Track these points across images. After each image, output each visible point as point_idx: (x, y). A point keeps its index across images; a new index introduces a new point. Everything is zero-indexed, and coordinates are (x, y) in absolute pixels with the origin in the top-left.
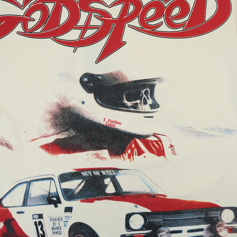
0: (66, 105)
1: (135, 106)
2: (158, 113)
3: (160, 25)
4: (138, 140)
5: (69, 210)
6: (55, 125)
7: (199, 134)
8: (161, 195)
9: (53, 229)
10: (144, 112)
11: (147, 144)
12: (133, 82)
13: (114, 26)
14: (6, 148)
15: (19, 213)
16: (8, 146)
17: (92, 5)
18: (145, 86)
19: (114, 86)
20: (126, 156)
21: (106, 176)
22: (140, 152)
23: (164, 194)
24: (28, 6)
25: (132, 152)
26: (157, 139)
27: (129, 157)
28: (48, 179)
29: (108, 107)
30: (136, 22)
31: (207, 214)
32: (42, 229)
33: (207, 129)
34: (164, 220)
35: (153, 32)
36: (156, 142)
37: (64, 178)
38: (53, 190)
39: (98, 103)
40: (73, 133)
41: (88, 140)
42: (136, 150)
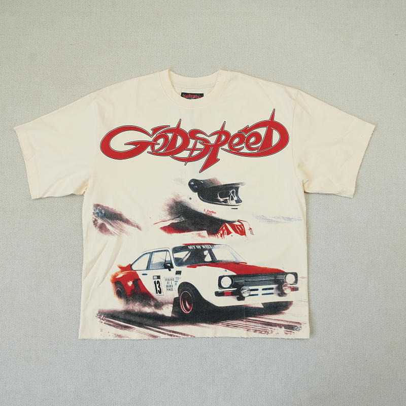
0: (179, 200)
1: (226, 201)
2: (241, 206)
3: (242, 148)
4: (227, 224)
5: (179, 273)
6: (171, 213)
7: (269, 221)
8: (243, 263)
9: (167, 286)
10: (231, 205)
11: (233, 227)
12: (224, 185)
13: (212, 149)
14: (137, 228)
15: (143, 274)
16: (138, 227)
17: (197, 135)
18: (232, 188)
19: (211, 188)
20: (219, 235)
21: (205, 249)
22: (229, 233)
23: (244, 262)
24: (155, 135)
25: (223, 232)
26: (240, 224)
27: (221, 236)
28: (165, 251)
29: (207, 202)
30: (226, 147)
31: (276, 277)
32: (159, 287)
33: (274, 218)
34: (246, 281)
35: (238, 152)
36: (240, 225)
37: (176, 250)
38: (168, 259)
39: (201, 199)
40: (183, 219)
41: (193, 224)
42: (226, 231)
